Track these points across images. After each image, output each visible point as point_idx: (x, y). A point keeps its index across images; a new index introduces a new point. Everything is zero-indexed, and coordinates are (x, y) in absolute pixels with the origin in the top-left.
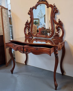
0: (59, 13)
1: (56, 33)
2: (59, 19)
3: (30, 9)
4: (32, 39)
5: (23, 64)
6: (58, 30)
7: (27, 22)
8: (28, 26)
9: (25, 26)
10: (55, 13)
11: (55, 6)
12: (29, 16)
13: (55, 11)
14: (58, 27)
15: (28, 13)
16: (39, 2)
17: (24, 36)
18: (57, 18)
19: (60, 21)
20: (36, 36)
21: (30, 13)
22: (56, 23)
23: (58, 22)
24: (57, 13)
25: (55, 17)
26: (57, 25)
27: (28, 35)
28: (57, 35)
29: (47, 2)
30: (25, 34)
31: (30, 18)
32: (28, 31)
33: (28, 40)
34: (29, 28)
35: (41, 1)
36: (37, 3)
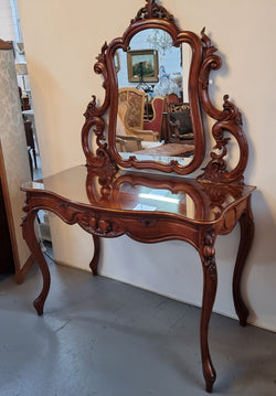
0: (227, 69)
1: (213, 155)
2: (226, 97)
3: (103, 49)
4: (117, 176)
6: (222, 143)
7: (92, 106)
8: (97, 119)
9: (84, 120)
10: (210, 68)
11: (205, 39)
12: (100, 79)
13: (207, 61)
14: (223, 129)
15: (96, 67)
16: (138, 19)
17: (83, 160)
18: (217, 88)
19: (229, 106)
20: (133, 166)
21: (101, 66)
22: (213, 112)
23: (222, 109)
24: (215, 68)
25: (207, 89)
26: (219, 121)
27: (97, 159)
28: (219, 165)
29: (171, 19)
30: (88, 155)
31: (104, 86)
32: (98, 143)
33: (97, 178)
34: (101, 128)
35: (146, 17)
36: (132, 22)
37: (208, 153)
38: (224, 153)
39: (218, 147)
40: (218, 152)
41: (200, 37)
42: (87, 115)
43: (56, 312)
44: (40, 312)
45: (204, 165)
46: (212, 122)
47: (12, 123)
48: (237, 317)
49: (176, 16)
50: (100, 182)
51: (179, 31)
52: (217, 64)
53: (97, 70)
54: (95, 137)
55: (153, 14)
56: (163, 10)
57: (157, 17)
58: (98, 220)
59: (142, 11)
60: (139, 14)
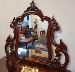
1: (55, 59)
3: (14, 20)
6: (59, 55)
7: (9, 38)
10: (55, 30)
11: (54, 20)
14: (59, 51)
15: (10, 26)
16: (27, 10)
19: (62, 43)
20: (24, 59)
21: (13, 25)
23: (60, 44)
29: (40, 12)
32: (11, 50)
35: (30, 10)
36: (25, 12)
38: (59, 59)
39: (57, 56)
41: (52, 19)
49: (42, 11)
56: (37, 8)
57: (35, 10)
59: (29, 8)
60: (28, 9)
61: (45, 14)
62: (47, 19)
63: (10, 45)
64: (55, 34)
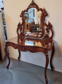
0: (49, 16)
1: (46, 34)
2: (49, 22)
3: (22, 12)
4: (24, 39)
5: (17, 60)
6: (48, 32)
7: (19, 24)
8: (20, 27)
10: (45, 16)
11: (44, 10)
12: (21, 18)
13: (45, 14)
14: (48, 29)
15: (20, 16)
16: (30, 6)
17: (17, 35)
18: (47, 20)
19: (49, 24)
20: (28, 37)
21: (22, 15)
22: (46, 25)
24: (46, 16)
25: (45, 20)
27: (20, 35)
28: (47, 36)
30: (18, 34)
31: (22, 20)
32: (20, 32)
34: (21, 28)
35: (32, 5)
36: (29, 6)
37: (45, 34)
38: (48, 34)
39: (47, 32)
40: (47, 33)
41: (43, 9)
42: (18, 26)
43: (11, 68)
44: (8, 69)
45: (44, 36)
46: (46, 27)
47: (1, 28)
48: (51, 69)
49: (38, 5)
50: (21, 40)
51: (39, 8)
52: (47, 15)
53: (21, 16)
54: (20, 31)
55: (33, 5)
56: (35, 4)
57: (34, 5)
58: (22, 48)
59: (31, 4)
60: (30, 5)
61: (40, 7)
62: (41, 10)
63: (20, 29)
64: (46, 19)
